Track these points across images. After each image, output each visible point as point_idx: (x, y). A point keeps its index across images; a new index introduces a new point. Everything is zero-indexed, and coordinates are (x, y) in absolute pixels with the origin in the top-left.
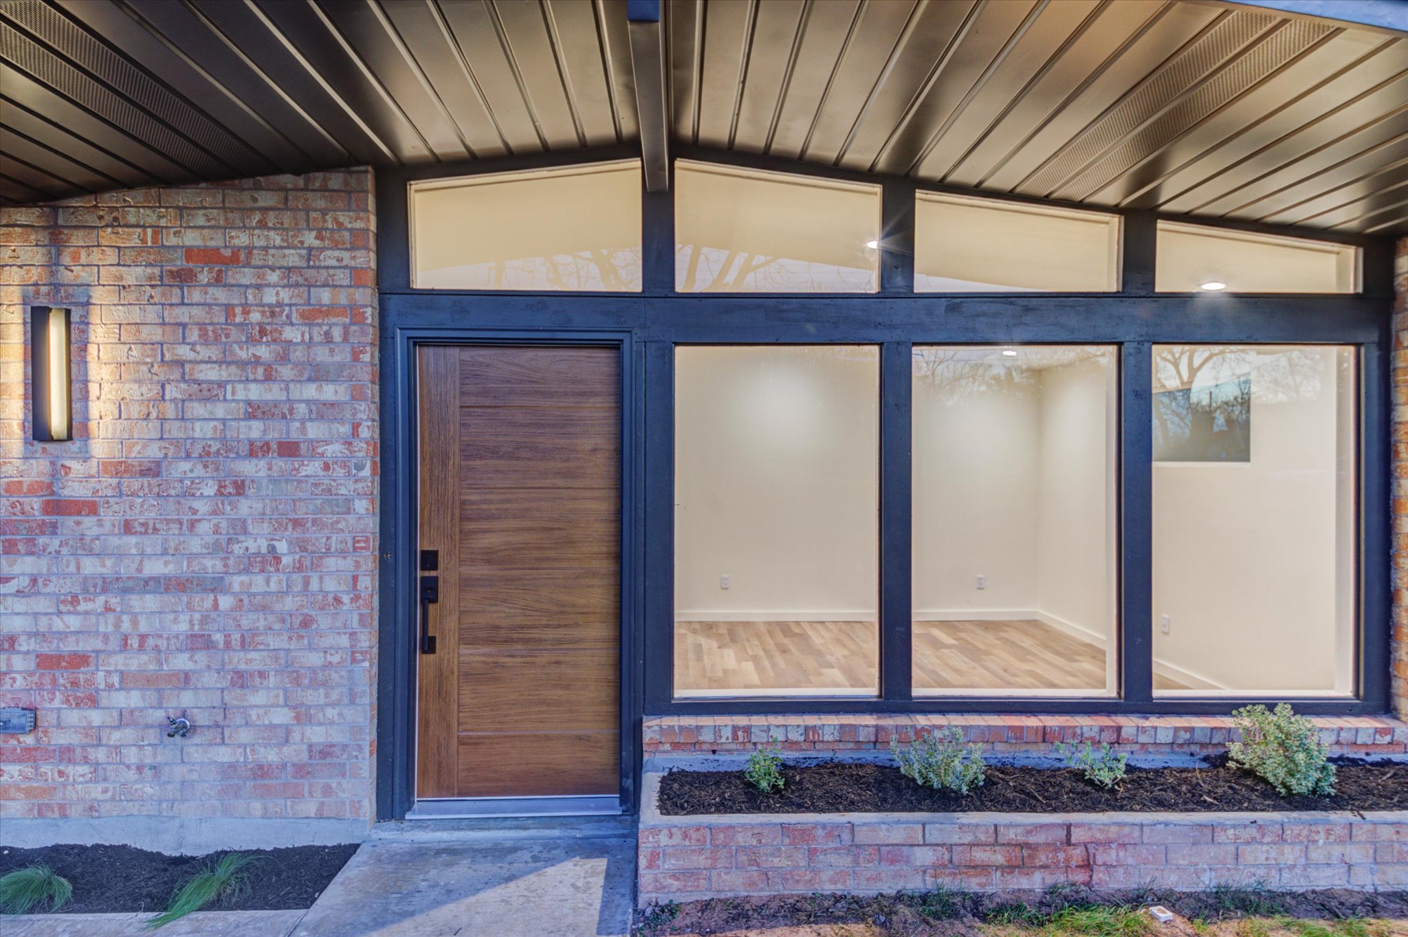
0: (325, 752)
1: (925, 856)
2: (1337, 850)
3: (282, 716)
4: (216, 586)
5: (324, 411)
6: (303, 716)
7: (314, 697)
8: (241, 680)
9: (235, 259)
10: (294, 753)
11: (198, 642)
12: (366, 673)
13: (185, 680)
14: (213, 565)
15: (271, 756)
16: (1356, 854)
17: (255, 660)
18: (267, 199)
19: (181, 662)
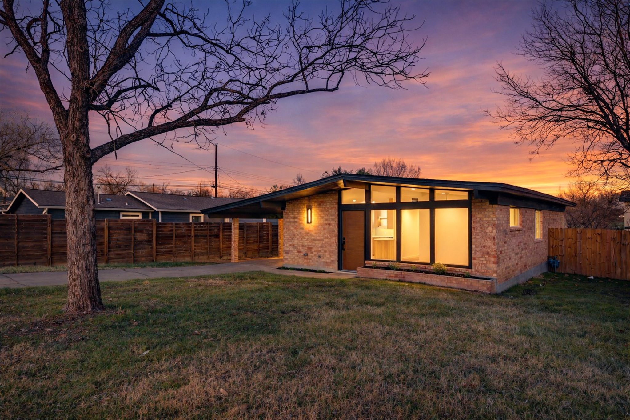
0: (332, 261)
1: (386, 275)
2: (435, 279)
3: (329, 256)
4: (323, 240)
5: (333, 220)
6: (331, 256)
7: (332, 254)
8: (325, 252)
9: (325, 202)
10: (330, 261)
11: (321, 247)
12: (336, 251)
13: (320, 251)
14: (322, 238)
15: (328, 261)
16: (438, 280)
17: (326, 249)
18: (328, 195)
19: (320, 249)
